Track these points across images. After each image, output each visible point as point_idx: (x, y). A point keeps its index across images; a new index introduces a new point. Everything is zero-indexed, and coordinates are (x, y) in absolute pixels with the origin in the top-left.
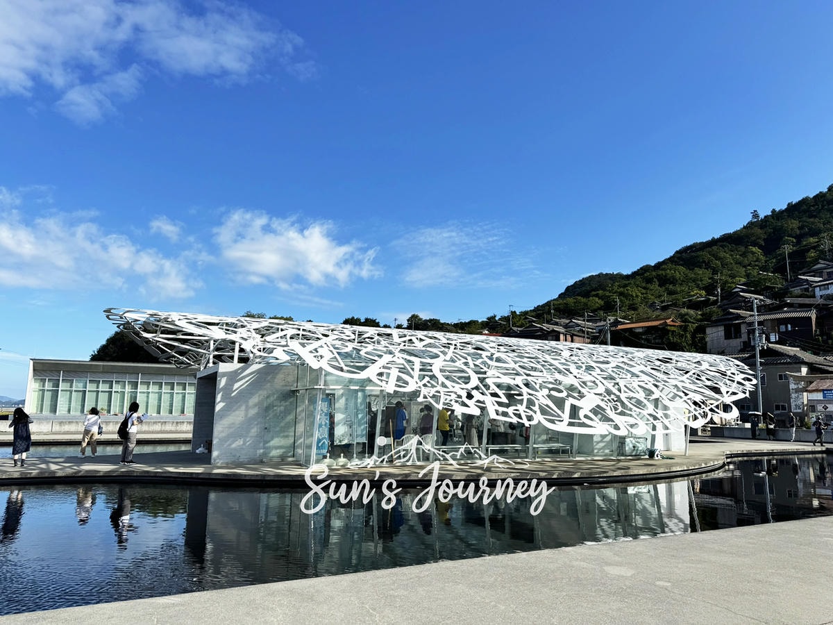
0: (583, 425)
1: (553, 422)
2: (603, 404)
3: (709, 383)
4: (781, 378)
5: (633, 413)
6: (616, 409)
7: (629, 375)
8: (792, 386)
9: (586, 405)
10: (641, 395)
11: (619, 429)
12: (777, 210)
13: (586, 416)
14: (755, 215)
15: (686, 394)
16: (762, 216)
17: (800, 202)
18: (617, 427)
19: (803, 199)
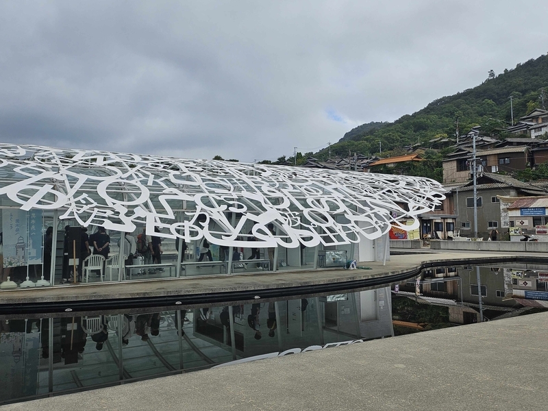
0: (254, 239)
1: (219, 237)
2: (282, 219)
3: (398, 199)
4: (494, 200)
5: (311, 227)
6: (294, 223)
7: (321, 192)
8: (502, 207)
9: (262, 220)
10: (325, 210)
11: (291, 241)
12: (509, 70)
13: (260, 231)
14: (492, 74)
15: (372, 209)
16: (497, 75)
17: (526, 63)
18: (288, 240)
19: (529, 61)
